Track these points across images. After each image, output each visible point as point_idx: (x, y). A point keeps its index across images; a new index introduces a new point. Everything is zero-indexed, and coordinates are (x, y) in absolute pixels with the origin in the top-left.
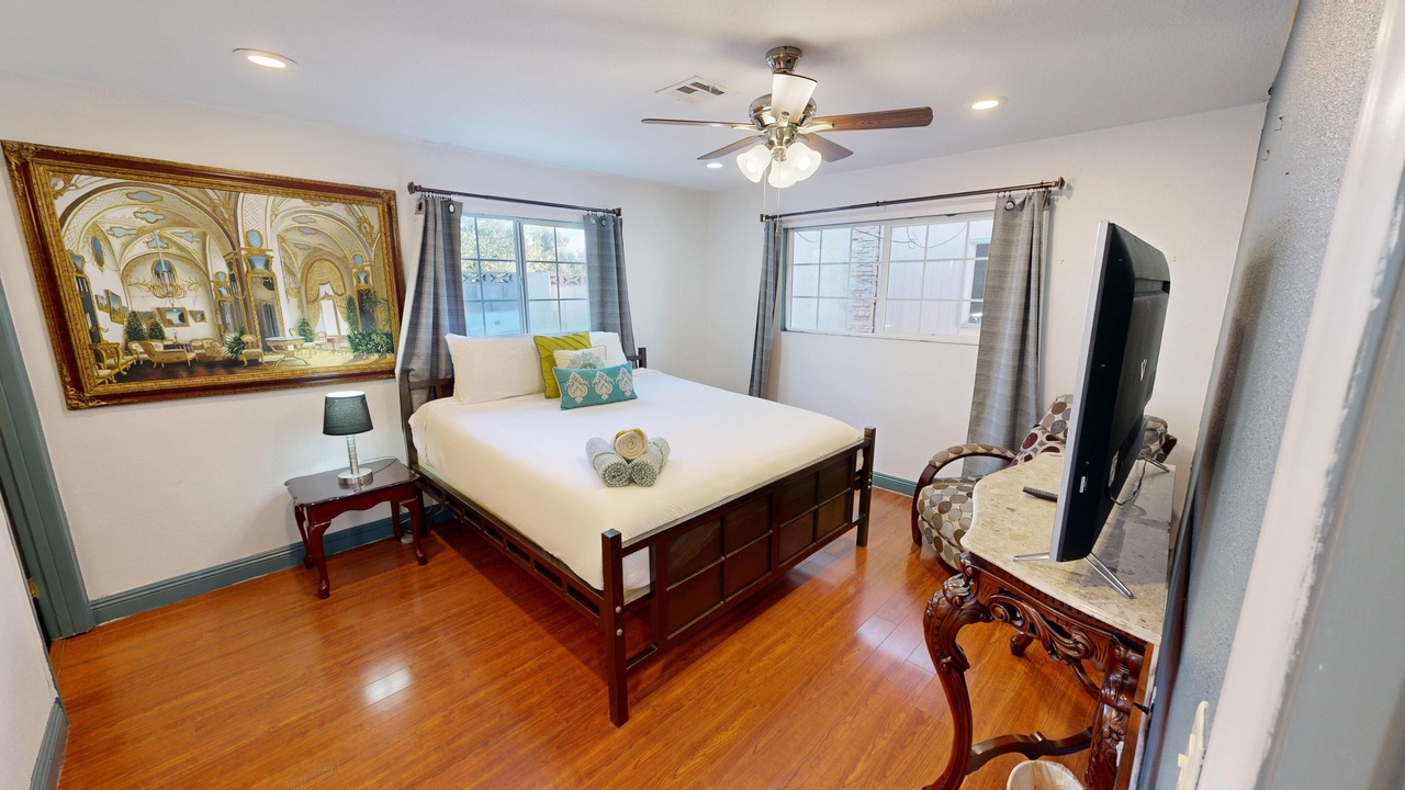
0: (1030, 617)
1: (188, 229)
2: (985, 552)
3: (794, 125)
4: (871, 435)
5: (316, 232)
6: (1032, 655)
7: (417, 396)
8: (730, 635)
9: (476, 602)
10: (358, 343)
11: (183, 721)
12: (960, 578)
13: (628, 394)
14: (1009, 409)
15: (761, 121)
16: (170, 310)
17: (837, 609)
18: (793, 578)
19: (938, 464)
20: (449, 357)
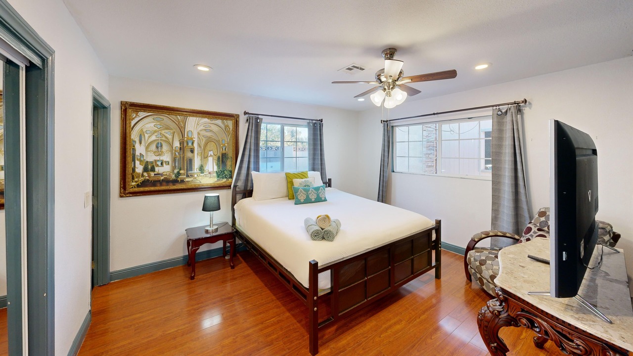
0: (544, 327)
1: (169, 131)
2: (510, 288)
3: (394, 81)
4: (439, 223)
5: (211, 131)
6: (549, 349)
7: (238, 197)
8: (370, 317)
9: (252, 288)
10: (220, 174)
11: (131, 326)
12: (497, 301)
13: (323, 199)
14: (513, 213)
15: (380, 80)
16: (159, 161)
17: (427, 310)
18: (403, 292)
19: (476, 240)
20: (252, 180)
